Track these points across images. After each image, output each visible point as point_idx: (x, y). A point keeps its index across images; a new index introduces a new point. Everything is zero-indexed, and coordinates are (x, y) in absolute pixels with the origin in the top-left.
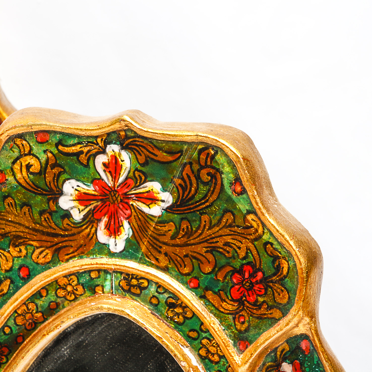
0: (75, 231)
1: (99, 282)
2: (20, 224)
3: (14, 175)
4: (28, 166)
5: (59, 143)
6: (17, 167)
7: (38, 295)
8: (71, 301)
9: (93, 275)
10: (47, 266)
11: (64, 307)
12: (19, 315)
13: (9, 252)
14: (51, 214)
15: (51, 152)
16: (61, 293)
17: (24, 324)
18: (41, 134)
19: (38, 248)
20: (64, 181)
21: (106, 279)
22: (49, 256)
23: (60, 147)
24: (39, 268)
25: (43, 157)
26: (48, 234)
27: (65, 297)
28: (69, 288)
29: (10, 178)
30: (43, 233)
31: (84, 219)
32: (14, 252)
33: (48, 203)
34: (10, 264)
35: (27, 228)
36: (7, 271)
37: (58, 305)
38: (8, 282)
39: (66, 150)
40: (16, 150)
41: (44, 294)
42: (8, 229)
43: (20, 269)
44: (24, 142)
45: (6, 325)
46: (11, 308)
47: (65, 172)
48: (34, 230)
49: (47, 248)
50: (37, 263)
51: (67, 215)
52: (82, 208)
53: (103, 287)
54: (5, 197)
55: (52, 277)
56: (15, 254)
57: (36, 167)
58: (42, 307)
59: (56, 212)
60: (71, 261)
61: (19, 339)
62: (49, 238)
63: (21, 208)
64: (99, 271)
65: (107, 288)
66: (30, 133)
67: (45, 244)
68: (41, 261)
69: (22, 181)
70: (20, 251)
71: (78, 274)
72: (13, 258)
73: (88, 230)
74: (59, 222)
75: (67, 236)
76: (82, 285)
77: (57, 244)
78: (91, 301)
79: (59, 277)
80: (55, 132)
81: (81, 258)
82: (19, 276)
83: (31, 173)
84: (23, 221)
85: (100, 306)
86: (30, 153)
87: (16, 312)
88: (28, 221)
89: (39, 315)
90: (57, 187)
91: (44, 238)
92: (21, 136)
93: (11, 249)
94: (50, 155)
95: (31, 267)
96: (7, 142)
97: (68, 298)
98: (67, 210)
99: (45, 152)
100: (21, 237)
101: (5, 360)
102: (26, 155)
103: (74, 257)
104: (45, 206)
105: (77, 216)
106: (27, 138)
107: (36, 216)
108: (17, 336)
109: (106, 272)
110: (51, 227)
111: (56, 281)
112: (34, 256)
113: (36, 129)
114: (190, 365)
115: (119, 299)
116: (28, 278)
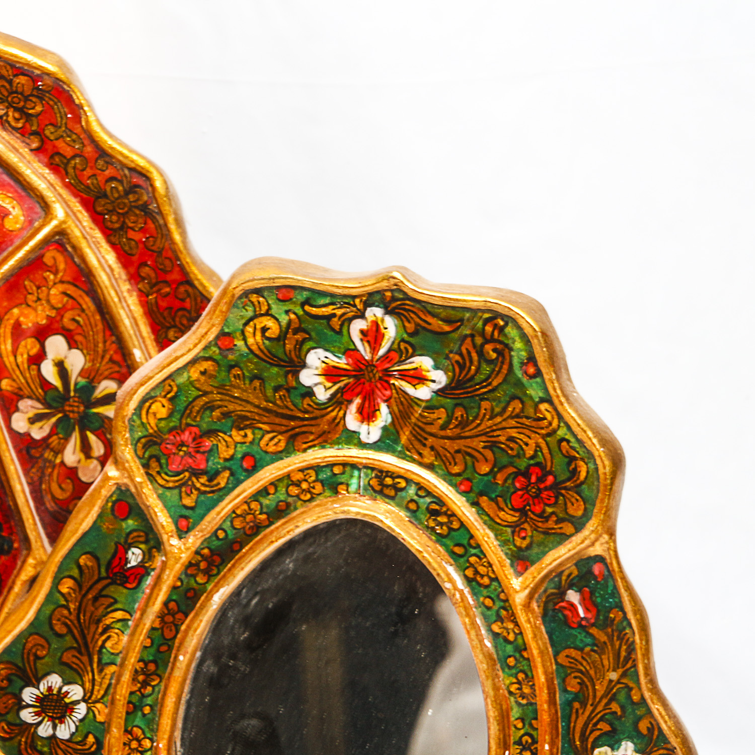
0: (317, 413)
1: (343, 479)
2: (247, 402)
3: (245, 339)
4: (264, 330)
5: (307, 302)
6: (249, 329)
7: (264, 492)
8: (305, 501)
9: (336, 470)
10: (278, 456)
11: (296, 509)
12: (238, 516)
13: (230, 436)
14: (288, 390)
15: (295, 313)
16: (294, 490)
17: (244, 528)
18: (284, 290)
19: (268, 432)
20: (308, 351)
21: (352, 476)
22: (283, 444)
23: (307, 308)
24: (268, 458)
25: (284, 319)
26: (284, 416)
27: (298, 496)
28: (304, 486)
29: (240, 343)
30: (277, 415)
31: (330, 400)
32: (237, 436)
33: (286, 377)
34: (231, 452)
35: (258, 407)
36: (226, 460)
37: (288, 505)
38: (227, 474)
39: (314, 311)
40: (250, 309)
41: (272, 491)
42: (231, 407)
43: (243, 458)
44: (261, 299)
45: (220, 528)
46: (230, 506)
47: (310, 339)
48: (266, 410)
49: (281, 433)
50: (266, 452)
51: (309, 393)
52: (329, 384)
53: (348, 485)
54: (231, 367)
55: (286, 470)
56: (238, 439)
57: (274, 330)
58: (268, 506)
59: (295, 388)
60: (310, 451)
61: (236, 547)
62: (284, 422)
63: (251, 381)
64: (344, 465)
65: (353, 487)
66: (269, 288)
67: (278, 428)
68: (271, 449)
69: (254, 348)
70: (246, 436)
71: (317, 468)
72: (236, 443)
73: (334, 414)
74: (298, 401)
75: (307, 419)
76: (322, 482)
77: (293, 428)
78: (333, 502)
79: (293, 471)
80: (303, 289)
81: (323, 447)
82: (241, 466)
83: (268, 339)
84: (251, 398)
85: (346, 508)
86: (267, 314)
87: (234, 512)
88: (257, 398)
89: (263, 517)
90: (299, 357)
91: (277, 420)
92: (258, 291)
93: (234, 433)
94: (293, 316)
95: (258, 457)
96: (240, 298)
97: (302, 497)
98: (309, 387)
99: (287, 312)
100: (247, 418)
101: (215, 572)
102: (262, 315)
103: (314, 446)
104: (281, 381)
105: (322, 395)
106: (266, 294)
107: (269, 393)
108: (234, 542)
109: (354, 466)
110: (287, 407)
111: (288, 476)
112: (263, 443)
113: (278, 283)
114: (455, 588)
115: (369, 502)
116: (253, 469)
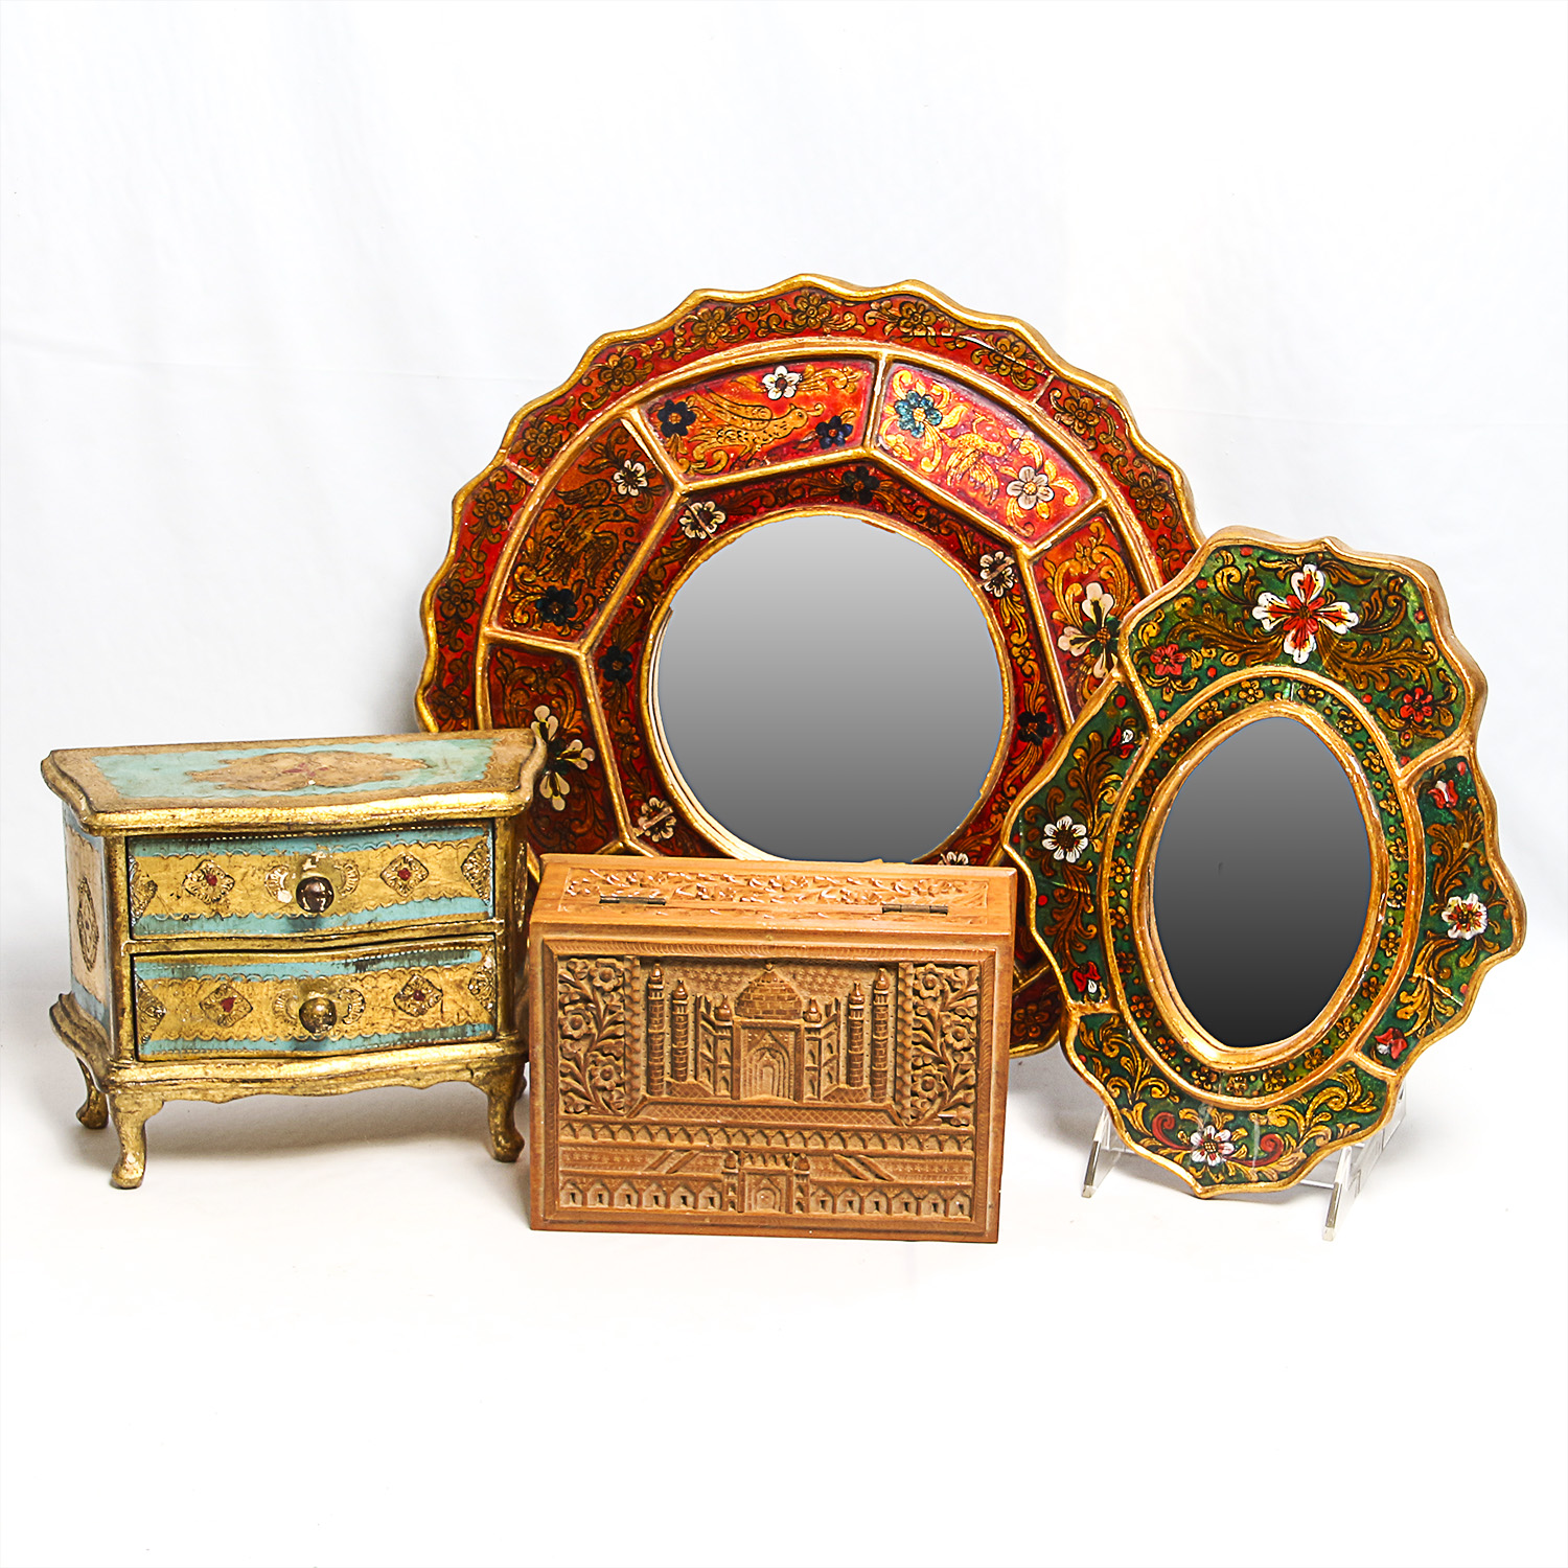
0: (1264, 639)
1: (1279, 688)
2: (1214, 628)
3: (1215, 583)
4: (1230, 576)
5: (1261, 558)
6: (1219, 576)
7: (1221, 694)
8: (1250, 703)
9: (1275, 682)
10: (1233, 669)
11: (1243, 708)
12: (1201, 711)
13: (1200, 653)
14: (1243, 622)
15: (1252, 566)
16: (1243, 695)
17: (1205, 720)
18: (1246, 549)
19: (1227, 651)
20: (1260, 594)
21: (1285, 687)
22: (1237, 660)
23: (1261, 562)
24: (1226, 670)
25: (1244, 570)
26: (1238, 640)
27: (1245, 699)
28: (1251, 692)
29: (1211, 585)
30: (1234, 639)
31: (1273, 630)
32: (1205, 652)
33: (1243, 611)
34: (1200, 664)
35: (1221, 632)
36: (1195, 669)
37: (1238, 705)
38: (1196, 680)
39: (1266, 565)
40: (1221, 561)
41: (1227, 694)
42: (1202, 632)
43: (1208, 669)
44: (1229, 554)
45: (1188, 718)
46: (1196, 704)
47: (1262, 585)
48: (1227, 635)
49: (1236, 652)
50: (1225, 665)
51: (1259, 624)
52: (1273, 619)
53: (1282, 694)
54: (1204, 603)
55: (1238, 679)
56: (1205, 655)
57: (1236, 578)
58: (1223, 705)
59: (1248, 620)
60: (1256, 667)
61: (1199, 733)
62: (1239, 644)
63: (1218, 613)
64: (1280, 678)
65: (1286, 695)
66: (1235, 547)
67: (1234, 649)
68: (1229, 663)
69: (1222, 589)
70: (1211, 653)
71: (1260, 679)
72: (1204, 658)
73: (1275, 641)
74: (1250, 629)
75: (1254, 643)
76: (1263, 690)
77: (1246, 649)
78: (1270, 705)
79: (1242, 681)
80: (1259, 548)
81: (1266, 665)
82: (1207, 674)
83: (1231, 583)
84: (1217, 626)
85: (1278, 709)
86: (1232, 565)
87: (1199, 707)
88: (1221, 626)
89: (1220, 712)
90: (1253, 597)
91: (1235, 643)
92: (1227, 548)
93: (1203, 650)
94: (1251, 568)
95: (1219, 668)
96: (1213, 552)
97: (1249, 700)
98: (1259, 620)
99: (1247, 565)
100: (1213, 640)
101: (1183, 750)
102: (1229, 566)
103: (1259, 663)
104: (1239, 614)
105: (1268, 626)
106: (1232, 550)
107: (1230, 622)
108: (1198, 729)
109: (1287, 680)
110: (1242, 634)
111: (1239, 683)
112: (1223, 659)
113: (1242, 543)
114: (1354, 772)
115: (1296, 706)
116: (1216, 677)
